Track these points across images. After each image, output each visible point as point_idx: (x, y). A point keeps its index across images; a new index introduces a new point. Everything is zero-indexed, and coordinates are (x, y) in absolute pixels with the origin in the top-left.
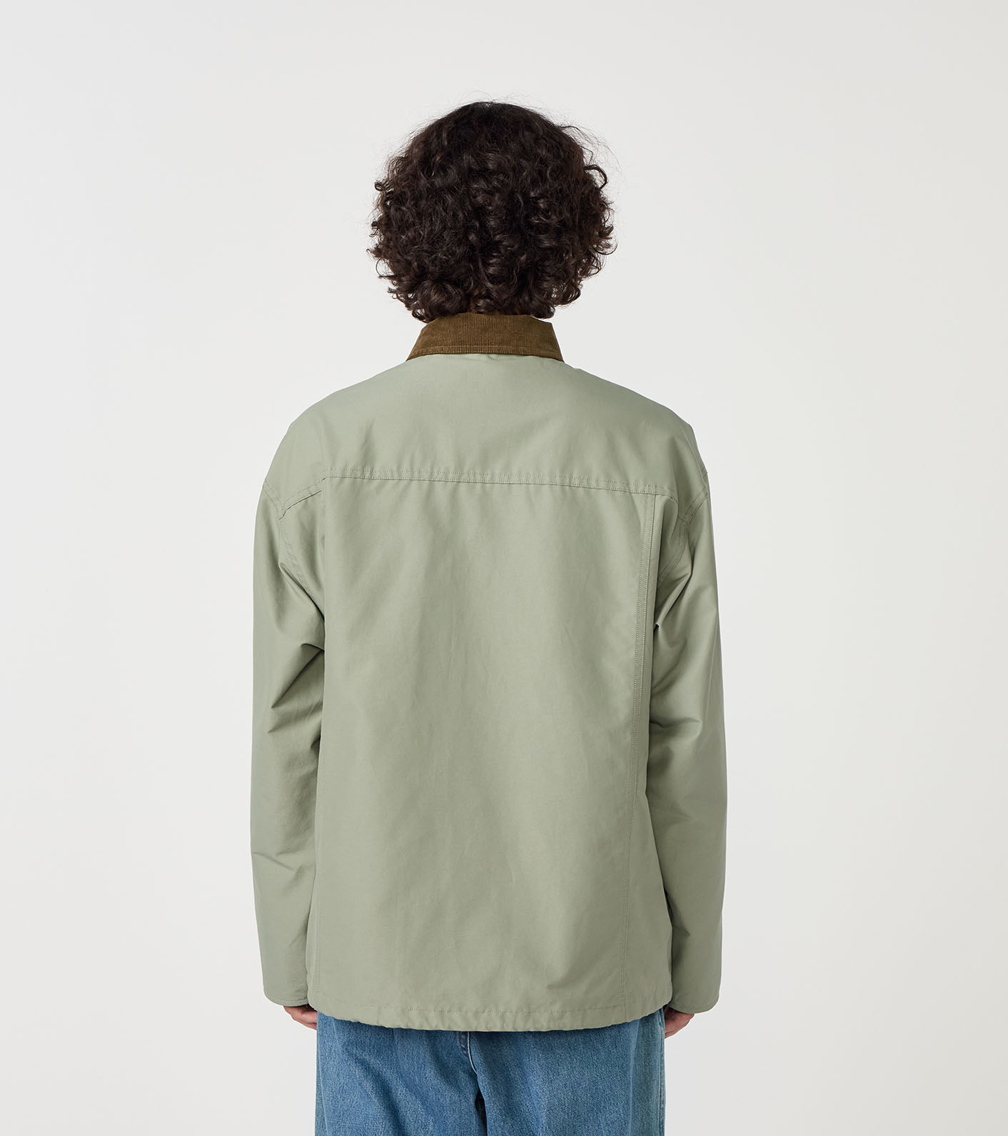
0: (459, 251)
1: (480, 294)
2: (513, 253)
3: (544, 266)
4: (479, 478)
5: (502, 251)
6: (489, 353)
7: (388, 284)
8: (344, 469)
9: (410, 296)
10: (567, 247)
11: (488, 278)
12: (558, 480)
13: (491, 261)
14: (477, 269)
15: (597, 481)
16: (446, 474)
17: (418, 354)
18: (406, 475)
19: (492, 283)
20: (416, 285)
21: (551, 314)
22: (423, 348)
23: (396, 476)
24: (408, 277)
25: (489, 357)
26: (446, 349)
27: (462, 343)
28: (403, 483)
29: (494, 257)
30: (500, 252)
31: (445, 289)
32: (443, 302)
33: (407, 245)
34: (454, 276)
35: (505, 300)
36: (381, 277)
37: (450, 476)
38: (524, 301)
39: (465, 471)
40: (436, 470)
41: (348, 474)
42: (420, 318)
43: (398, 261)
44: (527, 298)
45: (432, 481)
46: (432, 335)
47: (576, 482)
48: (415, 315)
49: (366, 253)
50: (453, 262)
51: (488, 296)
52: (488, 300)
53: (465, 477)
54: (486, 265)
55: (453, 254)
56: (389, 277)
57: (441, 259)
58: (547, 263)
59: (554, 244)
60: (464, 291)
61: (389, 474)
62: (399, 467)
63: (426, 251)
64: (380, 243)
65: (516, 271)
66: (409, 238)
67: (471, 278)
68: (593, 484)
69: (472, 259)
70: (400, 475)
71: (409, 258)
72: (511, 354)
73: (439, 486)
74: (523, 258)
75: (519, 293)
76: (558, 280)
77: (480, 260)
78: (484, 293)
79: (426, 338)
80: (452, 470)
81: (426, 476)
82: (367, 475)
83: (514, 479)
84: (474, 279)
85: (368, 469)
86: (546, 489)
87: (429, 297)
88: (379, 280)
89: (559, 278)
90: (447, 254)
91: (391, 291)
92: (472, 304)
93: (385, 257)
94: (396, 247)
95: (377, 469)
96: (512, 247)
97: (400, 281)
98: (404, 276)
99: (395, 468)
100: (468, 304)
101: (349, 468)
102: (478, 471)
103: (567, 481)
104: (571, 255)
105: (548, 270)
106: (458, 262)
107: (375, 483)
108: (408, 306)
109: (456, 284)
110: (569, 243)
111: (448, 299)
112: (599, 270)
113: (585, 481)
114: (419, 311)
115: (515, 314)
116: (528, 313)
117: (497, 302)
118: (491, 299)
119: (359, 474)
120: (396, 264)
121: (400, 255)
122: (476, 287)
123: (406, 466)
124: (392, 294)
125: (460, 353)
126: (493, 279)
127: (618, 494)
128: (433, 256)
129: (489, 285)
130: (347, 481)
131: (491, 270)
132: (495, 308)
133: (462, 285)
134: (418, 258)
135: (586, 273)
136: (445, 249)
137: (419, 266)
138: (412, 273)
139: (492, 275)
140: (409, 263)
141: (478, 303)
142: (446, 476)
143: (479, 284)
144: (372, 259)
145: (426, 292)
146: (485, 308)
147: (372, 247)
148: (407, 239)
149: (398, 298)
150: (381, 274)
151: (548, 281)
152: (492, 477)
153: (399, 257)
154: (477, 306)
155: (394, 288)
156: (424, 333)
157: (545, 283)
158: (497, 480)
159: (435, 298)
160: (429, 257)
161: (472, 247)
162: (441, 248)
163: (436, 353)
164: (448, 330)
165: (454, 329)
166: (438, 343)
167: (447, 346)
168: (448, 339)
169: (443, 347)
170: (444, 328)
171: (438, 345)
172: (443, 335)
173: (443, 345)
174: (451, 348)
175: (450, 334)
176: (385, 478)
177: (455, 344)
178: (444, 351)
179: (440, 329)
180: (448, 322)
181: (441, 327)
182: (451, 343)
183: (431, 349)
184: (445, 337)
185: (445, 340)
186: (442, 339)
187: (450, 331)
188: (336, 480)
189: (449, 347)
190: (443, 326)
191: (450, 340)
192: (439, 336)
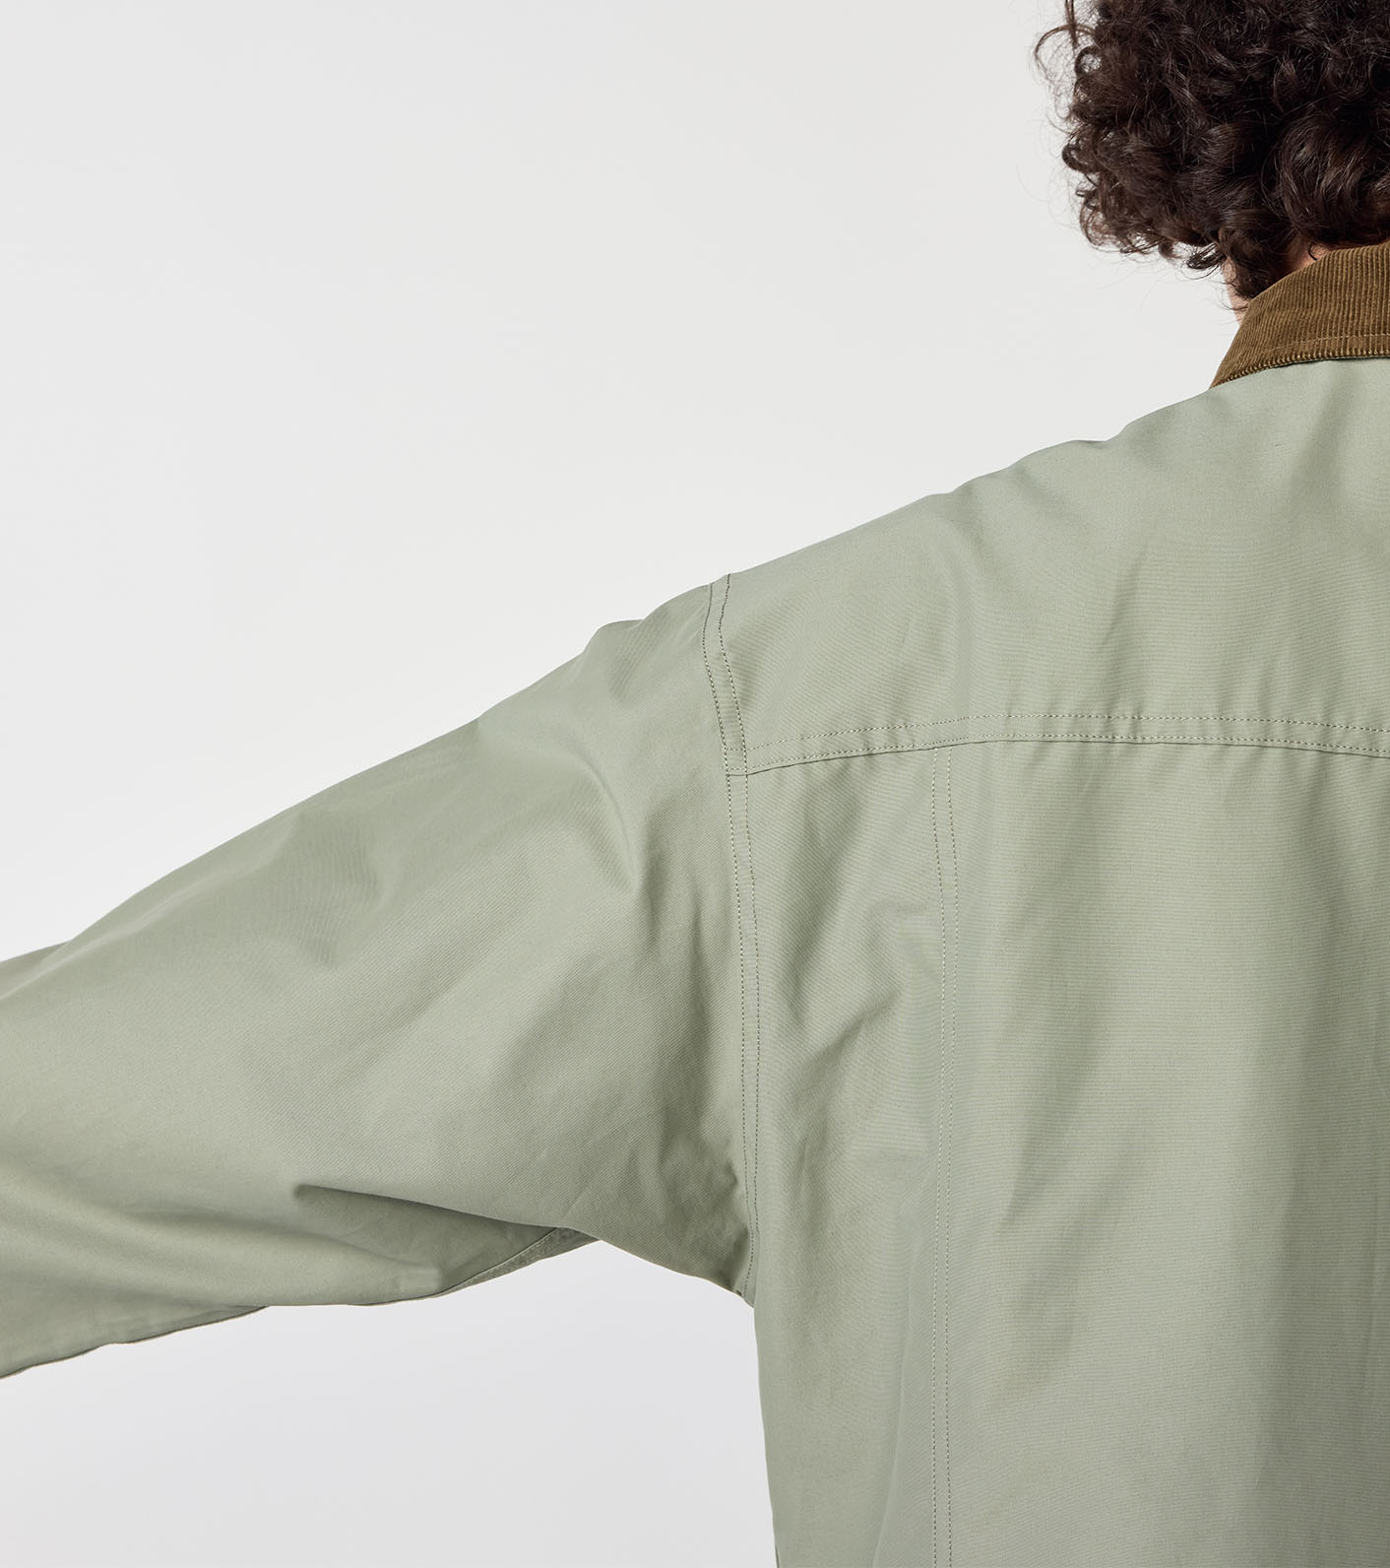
8: (1050, 714)
17: (1261, 361)
18: (1245, 730)
22: (1275, 344)
23: (1214, 732)
26: (1358, 343)
28: (1237, 756)
40: (1339, 719)
41: (1062, 727)
45: (1325, 754)
46: (1307, 307)
61: (1192, 727)
62: (1225, 703)
70: (1226, 730)
73: (1346, 772)
79: (1284, 317)
81: (1310, 736)
82: (1123, 729)
85: (1125, 709)
95: (1153, 708)
99: (1210, 709)
101: (1067, 707)
107: (1147, 758)
119: (1096, 728)
123: (1245, 701)
130: (1060, 755)
163: (1323, 356)
164: (1364, 289)
165: (1382, 284)
166: (1331, 328)
167: (1362, 334)
168: (1364, 315)
169: (1346, 339)
170: (1346, 282)
171: (1330, 334)
172: (1344, 304)
173: (1346, 333)
174: (1373, 340)
175: (1371, 299)
176: (1179, 741)
177: (1385, 329)
178: (1350, 350)
179: (1336, 286)
180: (1362, 265)
181: (1336, 282)
182: (1374, 325)
183: (1305, 346)
184: (1354, 310)
185: (1353, 316)
186: (1343, 314)
187: (1371, 292)
188: (1023, 752)
189: (1368, 339)
190: (1342, 276)
191: (1368, 318)
192: (1332, 309)
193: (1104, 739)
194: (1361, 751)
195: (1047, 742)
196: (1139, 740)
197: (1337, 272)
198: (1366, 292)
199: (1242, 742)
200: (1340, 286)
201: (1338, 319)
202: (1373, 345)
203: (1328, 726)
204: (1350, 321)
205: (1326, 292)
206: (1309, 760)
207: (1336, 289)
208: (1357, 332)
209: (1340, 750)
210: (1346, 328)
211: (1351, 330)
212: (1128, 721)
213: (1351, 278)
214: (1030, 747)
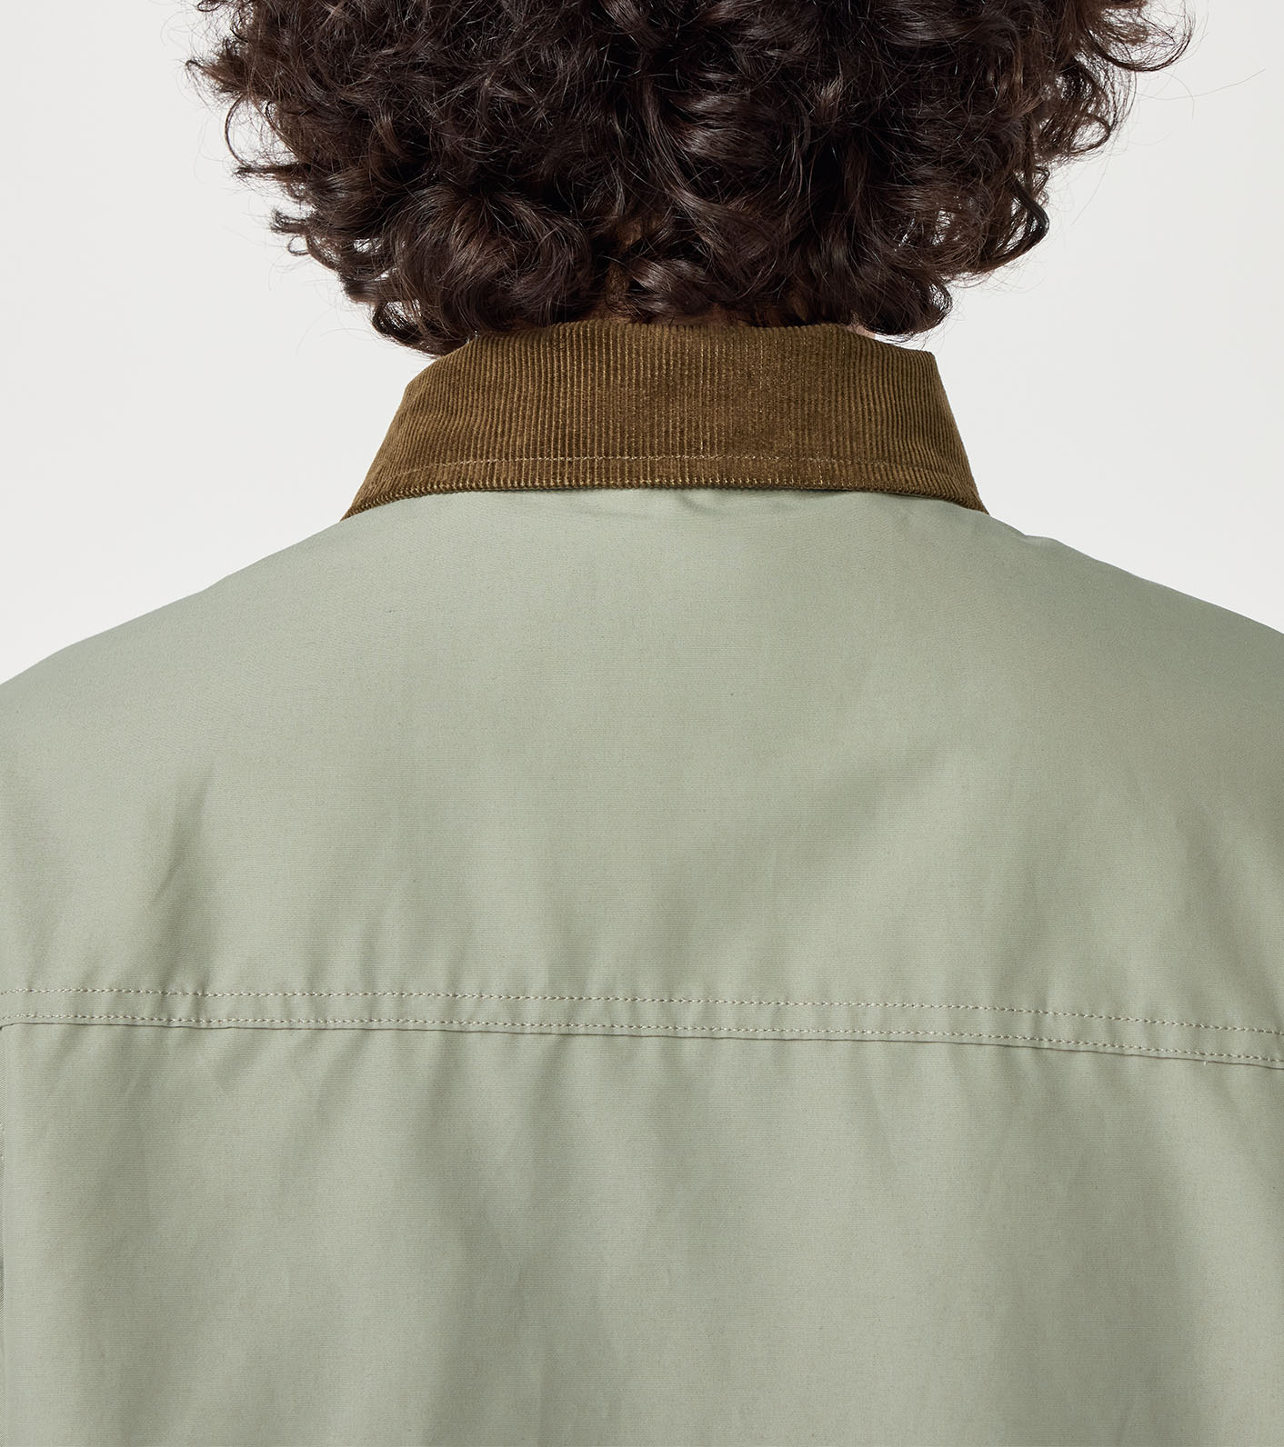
0: (567, 65)
1: (650, 236)
2: (787, 73)
3: (913, 124)
4: (650, 1013)
5: (743, 60)
6: (684, 487)
7: (275, 198)
8: (84, 989)
9: (362, 246)
10: (1007, 45)
11: (686, 171)
12: (985, 1024)
13: (700, 106)
14: (638, 132)
15: (1150, 1022)
16: (514, 1001)
17: (394, 488)
18: (343, 1009)
19: (702, 192)
20: (388, 202)
21: (931, 316)
22: (410, 463)
23: (302, 1011)
24: (354, 172)
25: (690, 505)
26: (507, 470)
27: (572, 444)
28: (333, 1044)
29: (710, 86)
30: (732, 69)
31: (508, 218)
32: (500, 274)
33: (349, 45)
34: (544, 168)
35: (754, 264)
36: (245, 170)
37: (532, 1011)
38: (829, 266)
39: (594, 989)
40: (469, 986)
41: (101, 1005)
42: (406, 335)
43: (313, 110)
44: (839, 255)
45: (453, 1035)
46: (452, 413)
47: (1062, 1029)
48: (383, 324)
49: (182, 74)
50: (541, 114)
51: (683, 244)
52: (684, 265)
53: (593, 1009)
54: (678, 120)
55: (542, 79)
56: (281, 172)
57: (492, 100)
58: (923, 110)
59: (953, 32)
60: (588, 226)
61: (274, 1011)
63: (431, 70)
64: (239, 36)
65: (800, 145)
66: (356, 12)
67: (615, 173)
68: (1134, 1037)
69: (620, 99)
70: (319, 1009)
71: (358, 98)
72: (773, 488)
73: (482, 1054)
74: (831, 91)
75: (807, 238)
76: (965, 175)
77: (648, 97)
78: (665, 234)
79: (426, 423)
80: (538, 981)
81: (428, 1010)
82: (182, 1009)
83: (802, 1019)
84: (626, 176)
85: (185, 983)
86: (934, 1064)
87: (441, 251)
88: (235, 182)
89: (973, 171)
90: (515, 77)
91: (284, 225)
92: (615, 281)
93: (261, 92)
94: (303, 51)
95: (224, 978)
96: (784, 46)
97: (321, 191)
98: (337, 170)
99: (297, 982)
100: (599, 285)
101: (108, 978)
102: (648, 988)
103: (1024, 1028)
104: (1019, 78)
105: (926, 137)
106: (561, 111)
107: (215, 1045)
108: (355, 290)
109: (552, 198)
110: (1013, 26)
111: (521, 262)
112: (1109, 130)
113: (1099, 1026)
114: (398, 307)
115: (791, 320)
116: (836, 315)
117: (718, 273)
118: (696, 259)
119: (146, 1008)
120: (305, 123)
121: (320, 82)
122: (634, 210)
123: (343, 970)
124: (287, 237)
125: (563, 489)
126: (706, 176)
127: (1240, 1078)
128: (460, 90)
129: (689, 200)
130: (97, 1041)
131: (698, 142)
132: (712, 298)
133: (580, 206)
134: (399, 98)
135: (1061, 145)
136: (507, 58)
137: (399, 130)
138: (372, 160)
139: (700, 161)
140: (359, 119)
141: (644, 275)
142: (515, 1012)
143: (646, 198)
144: (209, 98)
145: (428, 234)
146: (670, 299)
147: (208, 50)
148: (348, 17)
149: (314, 251)
150: (249, 158)
151: (923, 182)
152: (709, 1013)
153: (315, 92)
154: (635, 285)
155: (300, 211)
156: (420, 401)
157: (917, 193)
158: (727, 1020)
159: (468, 257)
160: (441, 92)
161: (622, 49)
162: (492, 53)
163: (464, 487)
164: (517, 392)
165: (539, 387)
166: (476, 448)
167: (513, 457)
168: (516, 430)
169: (493, 464)
170: (496, 382)
171: (475, 457)
172: (493, 414)
173: (494, 456)
174: (527, 467)
175: (525, 408)
176: (258, 1024)
177: (542, 450)
178: (498, 480)
179: (484, 386)
180: (514, 359)
181: (485, 380)
182: (528, 445)
183: (444, 470)
184: (504, 422)
185: (503, 432)
186: (491, 427)
187: (526, 398)
188: (48, 1037)
189: (520, 465)
190: (491, 373)
191: (521, 435)
192: (479, 418)
193: (156, 1022)
194: (500, 1027)
195: (78, 1025)
196: (204, 1024)
197: (486, 366)
198: (519, 397)
199: (339, 1024)
200: (490, 386)
201: (484, 434)
202: (527, 474)
203: (454, 998)
204: (499, 439)
205: (473, 393)
206: (429, 1045)
207: (484, 390)
208: (507, 455)
209: (471, 1028)
210: (494, 448)
211: (500, 451)
212: (190, 997)
213: (502, 377)
214: (56, 1032)
